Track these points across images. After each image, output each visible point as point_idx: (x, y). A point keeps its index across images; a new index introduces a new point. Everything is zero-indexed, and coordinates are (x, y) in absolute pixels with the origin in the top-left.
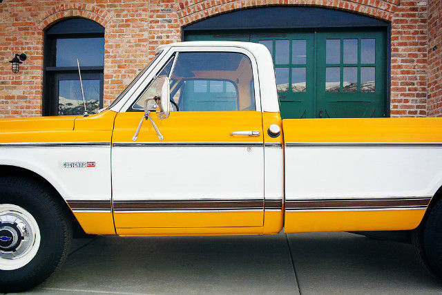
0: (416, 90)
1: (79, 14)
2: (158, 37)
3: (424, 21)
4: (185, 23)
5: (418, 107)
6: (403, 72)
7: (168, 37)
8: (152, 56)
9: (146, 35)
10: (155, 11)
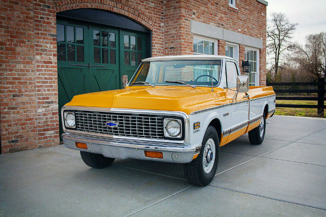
2: (41, 18)
3: (163, 33)
4: (59, 11)
7: (48, 19)
8: (37, 32)
9: (32, 14)
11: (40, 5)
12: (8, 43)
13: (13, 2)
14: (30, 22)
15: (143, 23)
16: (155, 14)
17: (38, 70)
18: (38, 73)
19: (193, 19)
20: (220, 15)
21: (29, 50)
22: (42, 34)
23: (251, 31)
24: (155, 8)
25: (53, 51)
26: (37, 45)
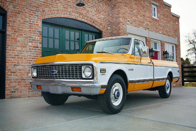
2: (33, 22)
3: (109, 33)
4: (44, 18)
7: (37, 22)
8: (30, 29)
9: (28, 19)
10: (31, 10)
11: (33, 15)
12: (13, 35)
13: (17, 13)
14: (26, 24)
15: (97, 27)
16: (104, 22)
17: (29, 51)
18: (30, 53)
19: (128, 24)
20: (146, 23)
21: (25, 39)
22: (33, 31)
23: (168, 33)
24: (104, 18)
25: (39, 41)
26: (30, 37)
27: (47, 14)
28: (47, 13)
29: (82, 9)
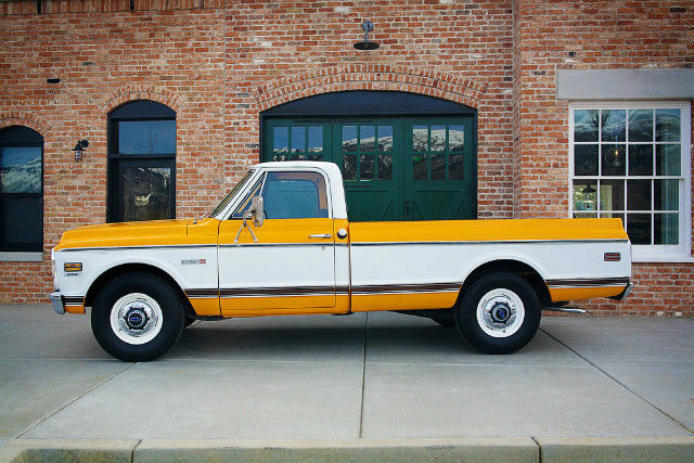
0: (502, 179)
1: (147, 97)
2: (235, 124)
3: (510, 109)
4: (263, 109)
5: (504, 197)
6: (489, 162)
7: (246, 123)
8: (228, 143)
9: (222, 120)
10: (231, 95)
11: (234, 107)
13: (196, 111)
14: (219, 132)
15: (449, 97)
16: (484, 74)
19: (567, 67)
22: (235, 146)
24: (483, 62)
26: (227, 163)
27: (271, 96)
28: (273, 92)
29: (389, 53)
